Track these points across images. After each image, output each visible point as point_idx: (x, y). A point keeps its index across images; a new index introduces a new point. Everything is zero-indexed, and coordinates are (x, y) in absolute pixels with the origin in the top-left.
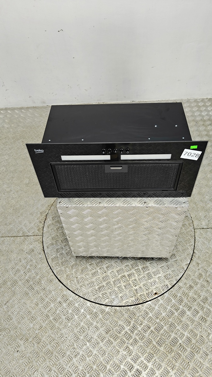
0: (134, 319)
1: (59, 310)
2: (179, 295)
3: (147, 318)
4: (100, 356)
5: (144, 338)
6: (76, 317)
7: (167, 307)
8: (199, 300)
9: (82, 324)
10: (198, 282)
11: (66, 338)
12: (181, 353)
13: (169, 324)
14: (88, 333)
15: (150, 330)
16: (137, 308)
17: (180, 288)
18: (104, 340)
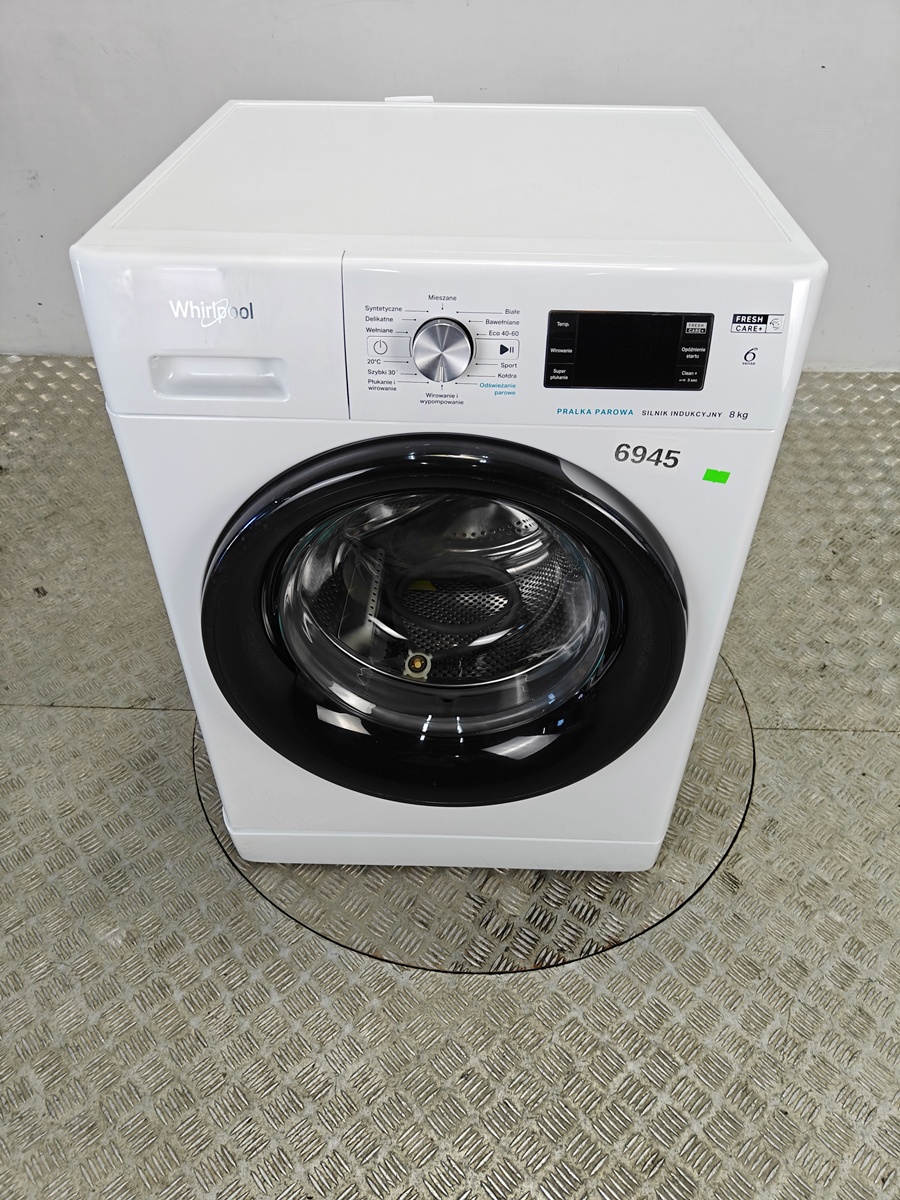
0: (506, 1025)
1: (214, 969)
2: (692, 947)
3: (563, 1022)
4: (352, 1159)
5: (545, 1100)
6: (276, 999)
7: (644, 987)
8: (773, 972)
9: (297, 1026)
10: (768, 905)
12: (695, 1174)
13: (651, 1053)
14: (317, 1065)
17: (697, 921)
18: (379, 1096)
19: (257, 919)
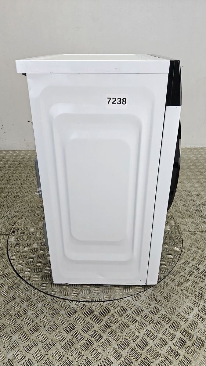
0: (107, 316)
1: (10, 305)
2: (166, 291)
3: (126, 314)
5: (120, 338)
6: (30, 313)
9: (37, 321)
10: (189, 278)
11: (11, 337)
12: (171, 358)
13: (154, 322)
14: (43, 332)
15: (128, 329)
16: (112, 304)
17: (167, 284)
18: (64, 340)
19: (25, 290)
